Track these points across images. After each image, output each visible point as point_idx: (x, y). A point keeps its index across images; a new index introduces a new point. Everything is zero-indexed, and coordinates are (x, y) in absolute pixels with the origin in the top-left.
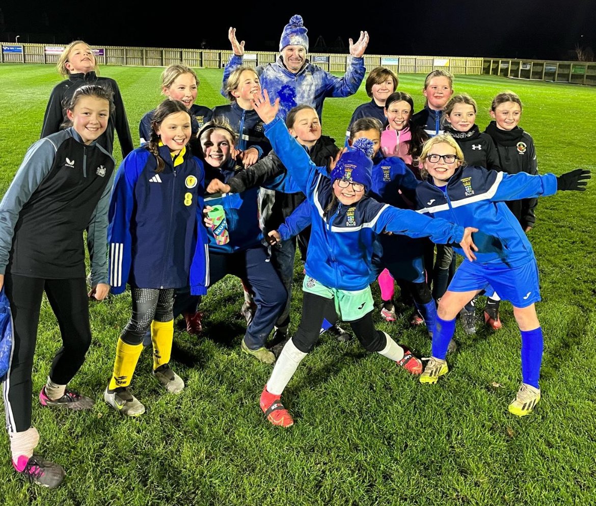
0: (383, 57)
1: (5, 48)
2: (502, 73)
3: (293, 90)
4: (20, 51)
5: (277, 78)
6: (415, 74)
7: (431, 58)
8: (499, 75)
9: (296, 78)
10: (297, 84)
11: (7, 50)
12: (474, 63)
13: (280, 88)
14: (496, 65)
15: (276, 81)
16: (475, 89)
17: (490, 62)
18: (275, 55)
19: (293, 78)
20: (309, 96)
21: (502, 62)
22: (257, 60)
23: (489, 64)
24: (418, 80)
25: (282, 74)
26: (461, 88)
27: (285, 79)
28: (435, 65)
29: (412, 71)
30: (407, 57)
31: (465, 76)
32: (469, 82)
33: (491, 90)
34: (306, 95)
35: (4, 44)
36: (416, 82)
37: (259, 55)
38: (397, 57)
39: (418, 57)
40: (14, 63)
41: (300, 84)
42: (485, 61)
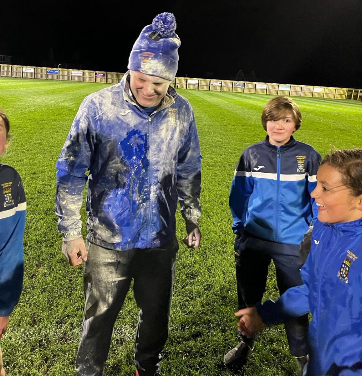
0: (280, 85)
1: (48, 71)
2: (360, 99)
3: (145, 138)
4: (57, 73)
5: (118, 118)
6: (301, 97)
7: (312, 87)
8: (358, 100)
9: (150, 119)
10: (151, 129)
11: (49, 72)
12: (342, 92)
13: (125, 135)
14: (357, 93)
15: (117, 124)
16: (342, 109)
17: (352, 91)
18: (210, 81)
19: (145, 119)
20: (169, 148)
21: (360, 91)
22: (198, 84)
23: (351, 92)
24: (302, 101)
25: (128, 111)
26: (332, 108)
27: (132, 120)
28: (314, 91)
29: (298, 94)
30: (296, 85)
31: (335, 100)
32: (337, 104)
33: (353, 110)
34: (164, 147)
35: (48, 68)
36: (301, 102)
37: (200, 81)
38: (289, 85)
39: (304, 86)
40: (53, 80)
41: (156, 129)
42: (348, 91)
